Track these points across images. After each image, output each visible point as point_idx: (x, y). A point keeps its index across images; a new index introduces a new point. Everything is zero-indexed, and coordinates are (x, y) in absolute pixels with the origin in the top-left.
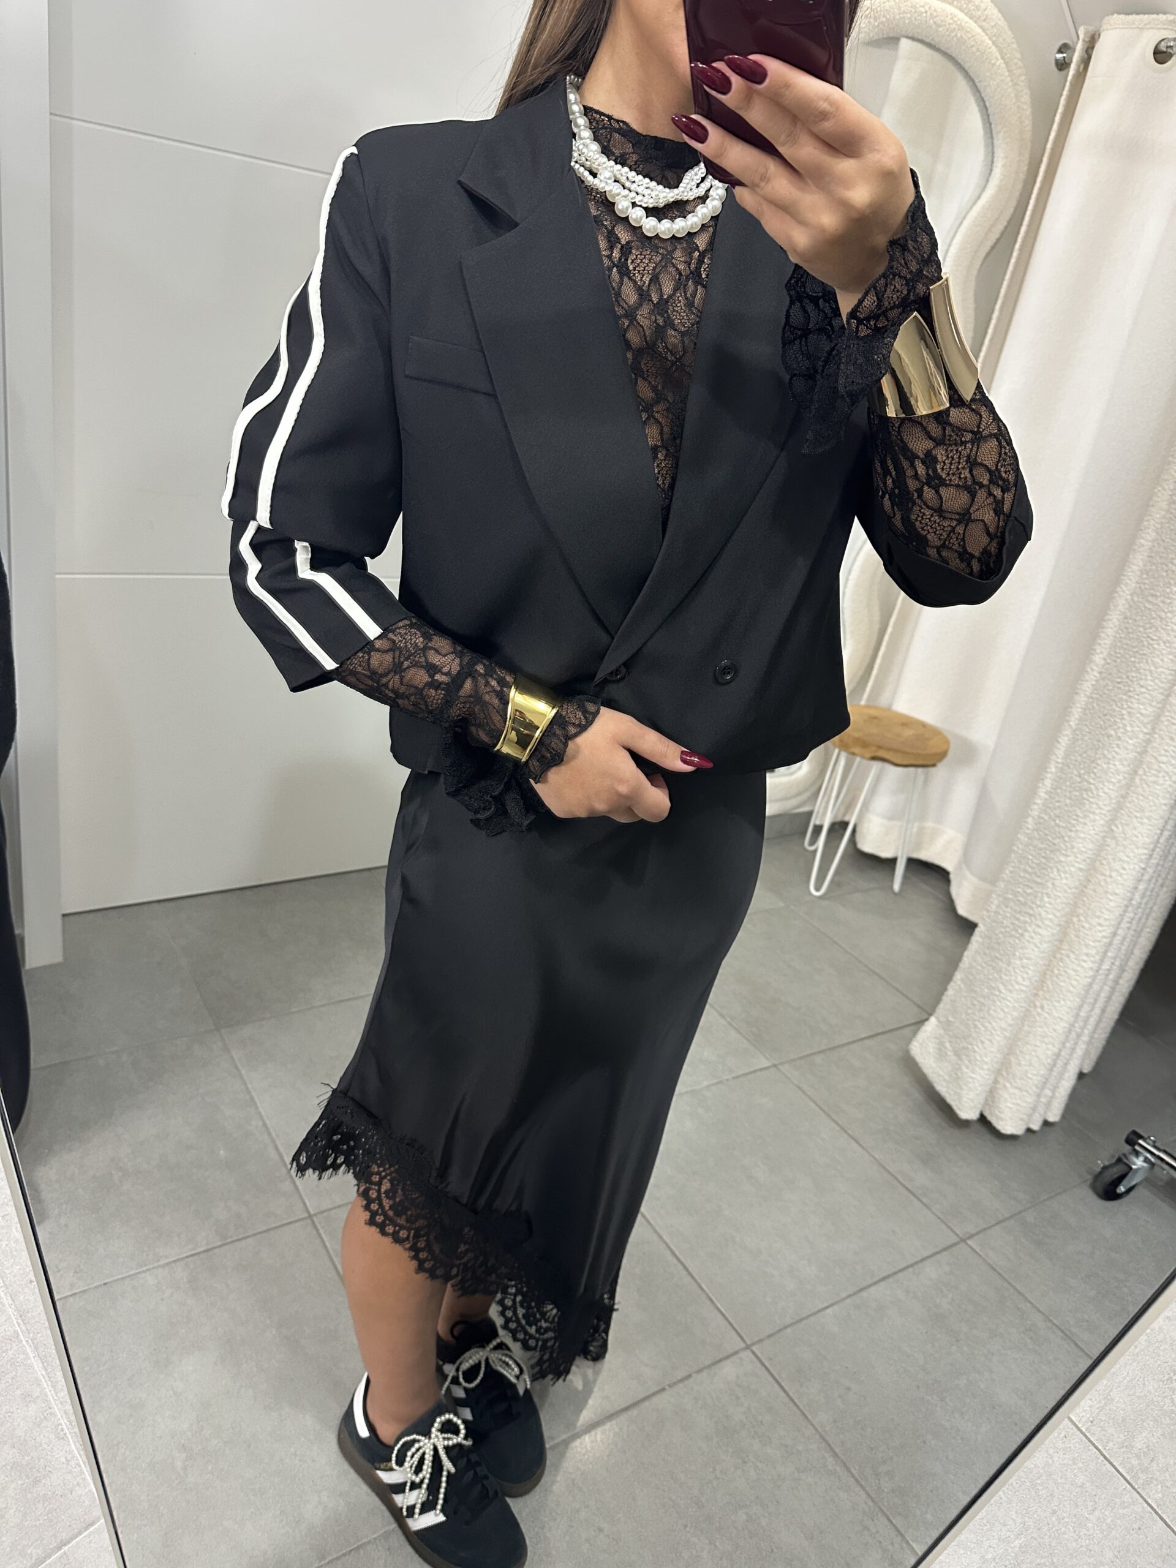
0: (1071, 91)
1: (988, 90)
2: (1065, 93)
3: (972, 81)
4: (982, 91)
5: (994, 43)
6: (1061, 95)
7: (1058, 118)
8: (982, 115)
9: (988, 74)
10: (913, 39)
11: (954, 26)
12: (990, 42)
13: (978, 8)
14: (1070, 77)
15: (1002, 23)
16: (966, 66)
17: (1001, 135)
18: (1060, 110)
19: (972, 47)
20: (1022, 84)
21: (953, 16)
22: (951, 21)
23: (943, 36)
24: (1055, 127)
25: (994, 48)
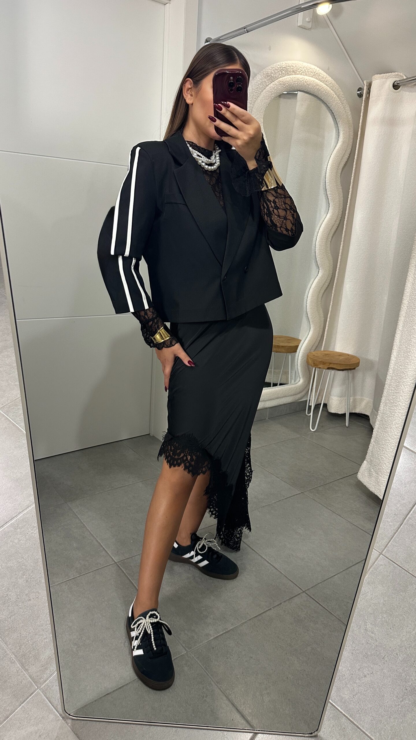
0: (365, 104)
1: (332, 106)
2: (363, 105)
3: (326, 104)
4: (330, 107)
5: (331, 90)
6: (362, 106)
7: (362, 114)
8: (332, 116)
9: (331, 101)
10: (300, 91)
11: (314, 85)
12: (329, 89)
13: (323, 77)
14: (364, 99)
15: (333, 82)
16: (322, 98)
17: (340, 122)
18: (362, 111)
19: (323, 91)
20: (345, 103)
21: (314, 81)
22: (313, 83)
23: (311, 88)
24: (361, 117)
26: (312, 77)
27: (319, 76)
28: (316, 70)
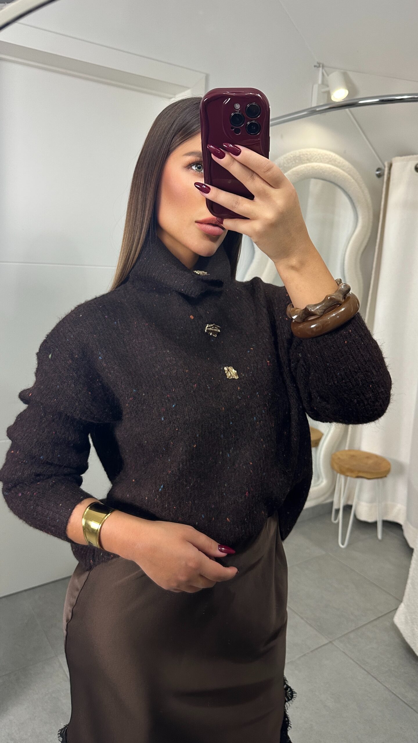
2: (384, 186)
4: (347, 192)
5: (349, 174)
7: (383, 196)
9: (349, 185)
10: (315, 178)
11: (330, 171)
12: (346, 174)
13: (339, 163)
14: (384, 180)
15: (350, 166)
16: (339, 184)
17: (358, 206)
18: (384, 193)
19: (340, 177)
20: (364, 187)
21: (330, 168)
23: (326, 175)
24: (383, 201)
25: (349, 177)
26: (328, 163)
27: (335, 161)
28: (332, 156)
